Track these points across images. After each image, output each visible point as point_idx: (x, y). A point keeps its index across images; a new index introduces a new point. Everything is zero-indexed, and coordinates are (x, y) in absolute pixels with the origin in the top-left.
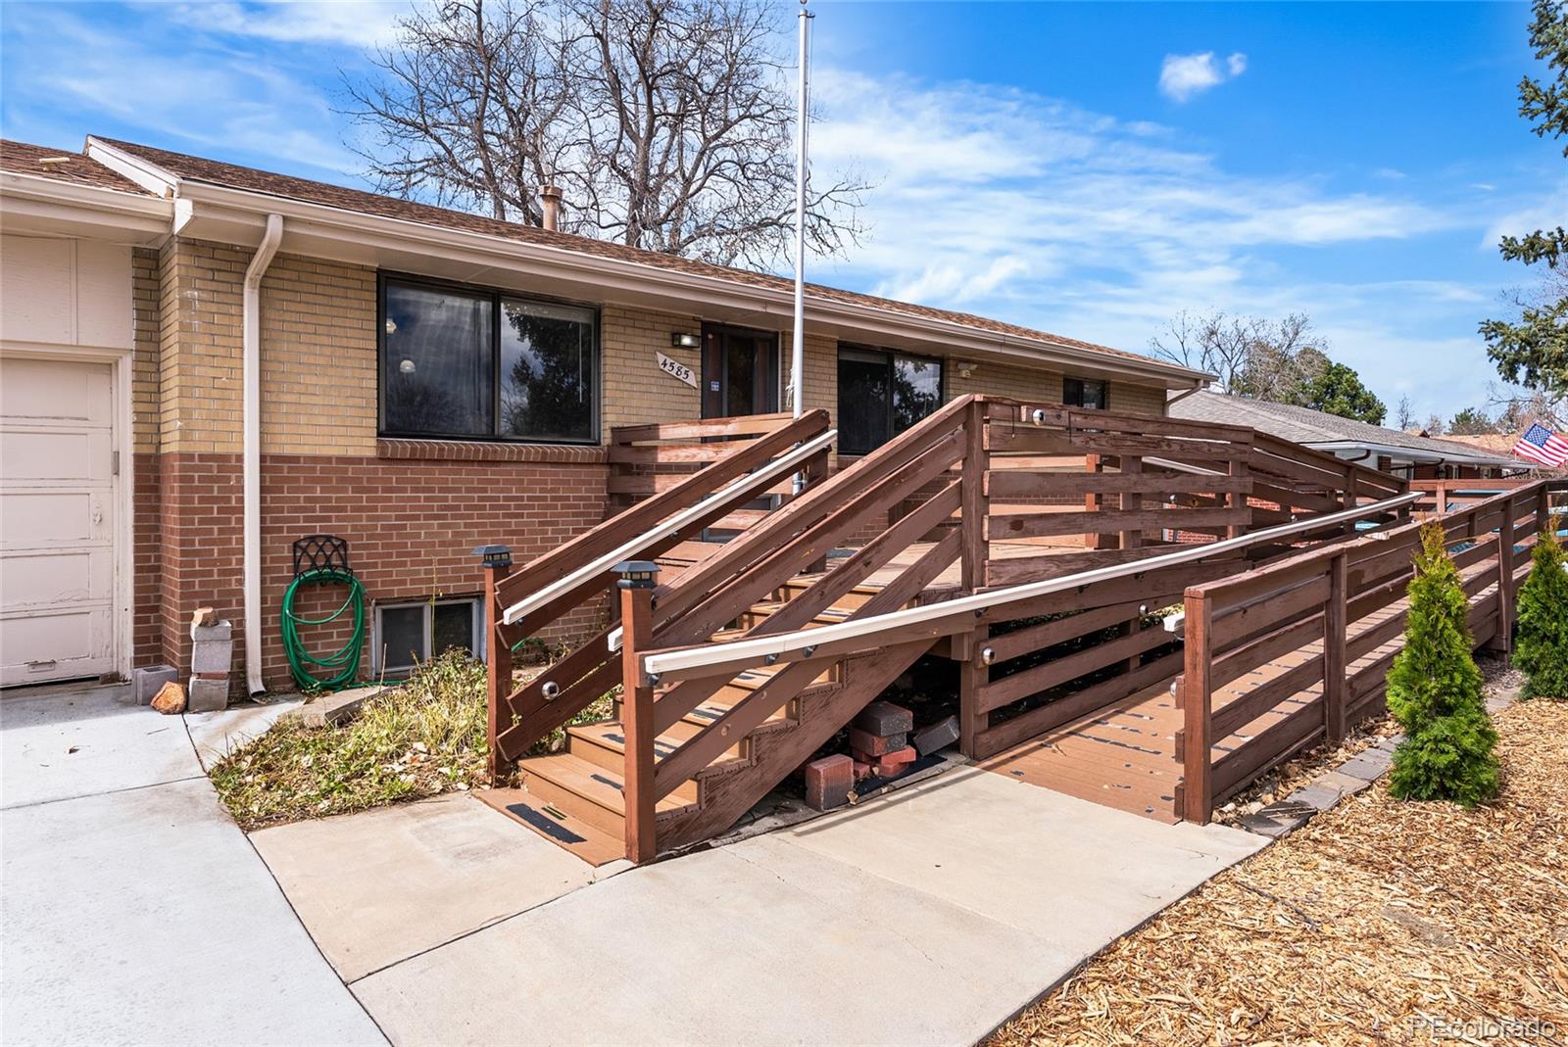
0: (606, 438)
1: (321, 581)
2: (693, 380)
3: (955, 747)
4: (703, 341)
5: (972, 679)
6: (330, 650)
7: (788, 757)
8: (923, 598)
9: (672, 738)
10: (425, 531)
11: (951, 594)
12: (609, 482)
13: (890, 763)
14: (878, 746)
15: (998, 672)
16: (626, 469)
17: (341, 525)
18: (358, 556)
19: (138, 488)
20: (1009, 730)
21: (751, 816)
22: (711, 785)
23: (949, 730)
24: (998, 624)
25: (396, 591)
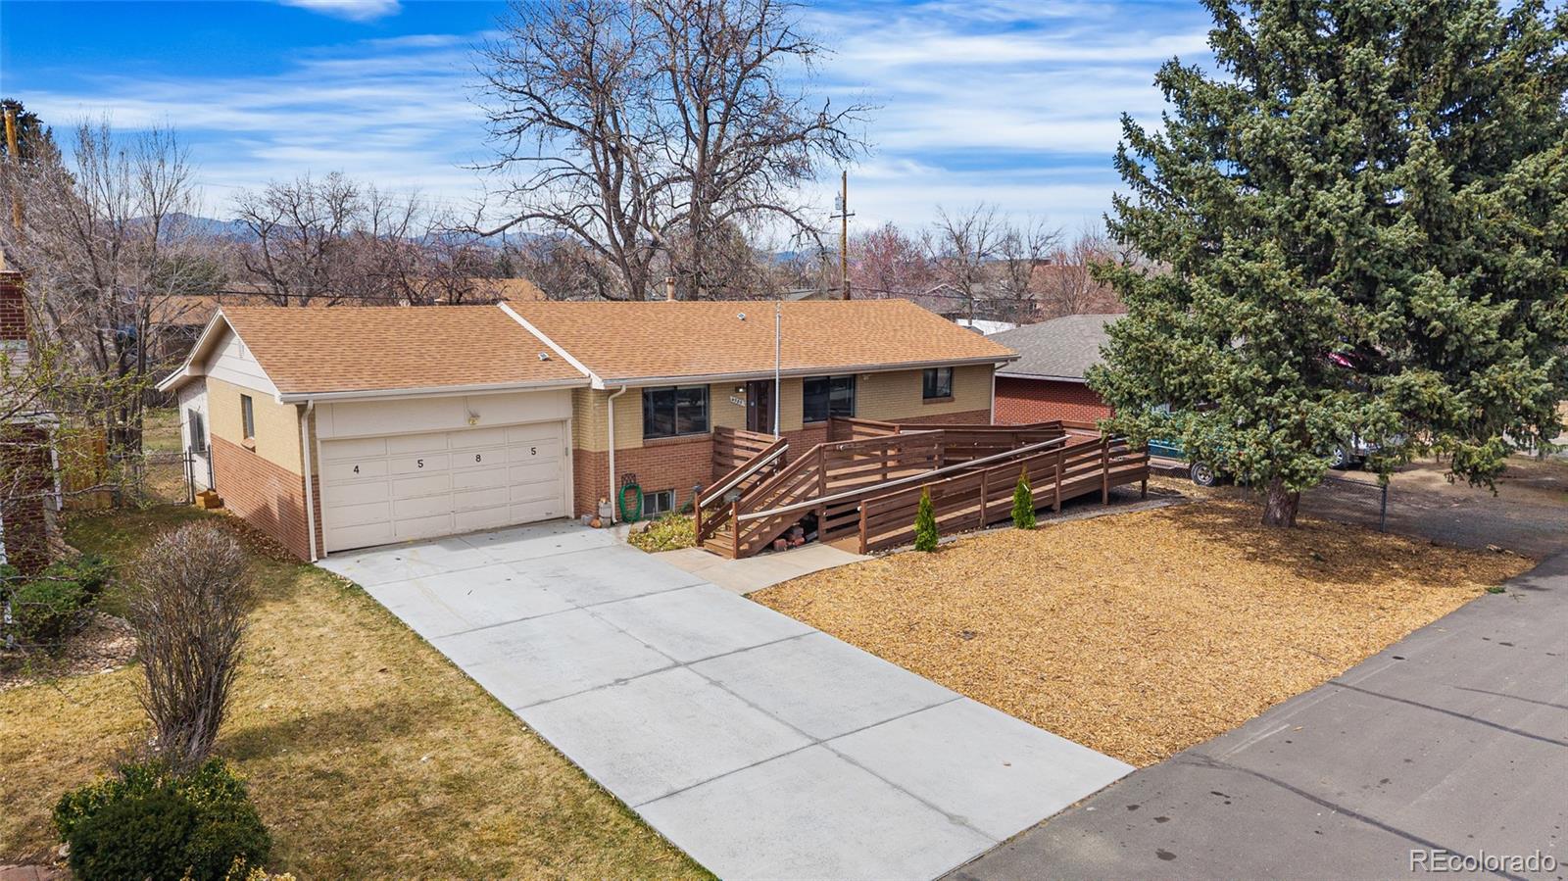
0: (712, 431)
1: (630, 488)
2: (744, 404)
3: (816, 538)
4: (747, 389)
5: (820, 520)
6: (632, 509)
7: (769, 539)
8: (806, 500)
9: (741, 535)
10: (656, 469)
11: (815, 498)
12: (714, 447)
13: (797, 542)
14: (794, 537)
15: (829, 518)
16: (720, 443)
17: (634, 470)
18: (639, 479)
19: (574, 460)
20: (831, 534)
21: (760, 552)
22: (751, 544)
23: (815, 534)
24: (830, 506)
25: (649, 490)
